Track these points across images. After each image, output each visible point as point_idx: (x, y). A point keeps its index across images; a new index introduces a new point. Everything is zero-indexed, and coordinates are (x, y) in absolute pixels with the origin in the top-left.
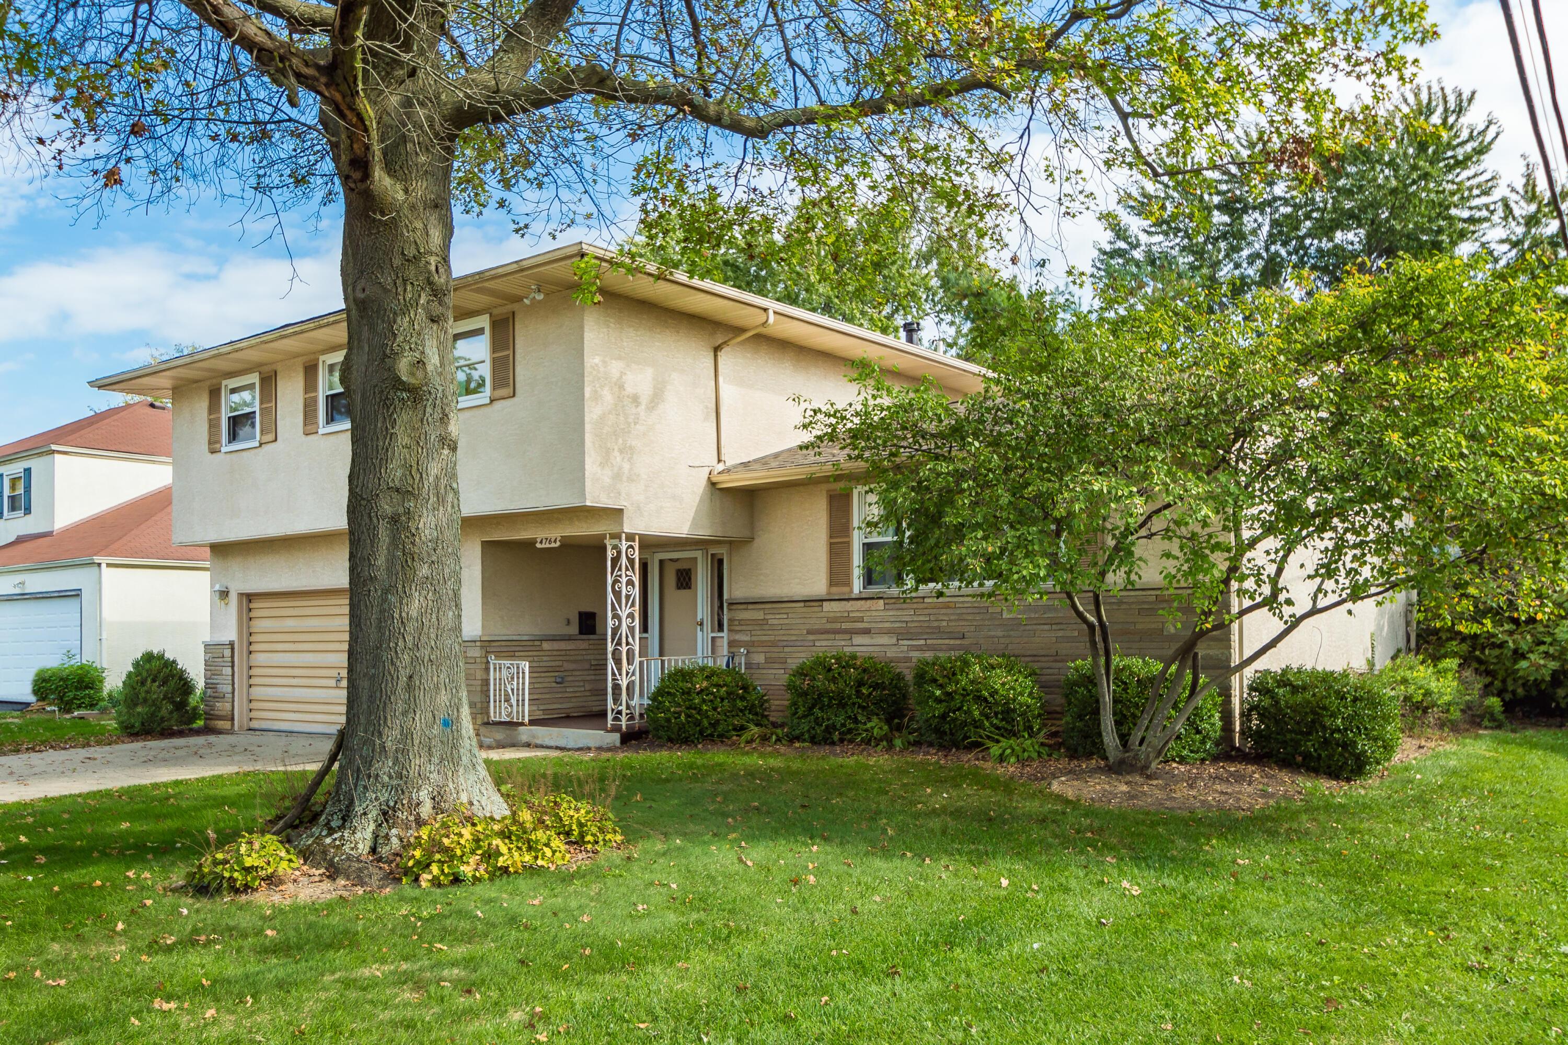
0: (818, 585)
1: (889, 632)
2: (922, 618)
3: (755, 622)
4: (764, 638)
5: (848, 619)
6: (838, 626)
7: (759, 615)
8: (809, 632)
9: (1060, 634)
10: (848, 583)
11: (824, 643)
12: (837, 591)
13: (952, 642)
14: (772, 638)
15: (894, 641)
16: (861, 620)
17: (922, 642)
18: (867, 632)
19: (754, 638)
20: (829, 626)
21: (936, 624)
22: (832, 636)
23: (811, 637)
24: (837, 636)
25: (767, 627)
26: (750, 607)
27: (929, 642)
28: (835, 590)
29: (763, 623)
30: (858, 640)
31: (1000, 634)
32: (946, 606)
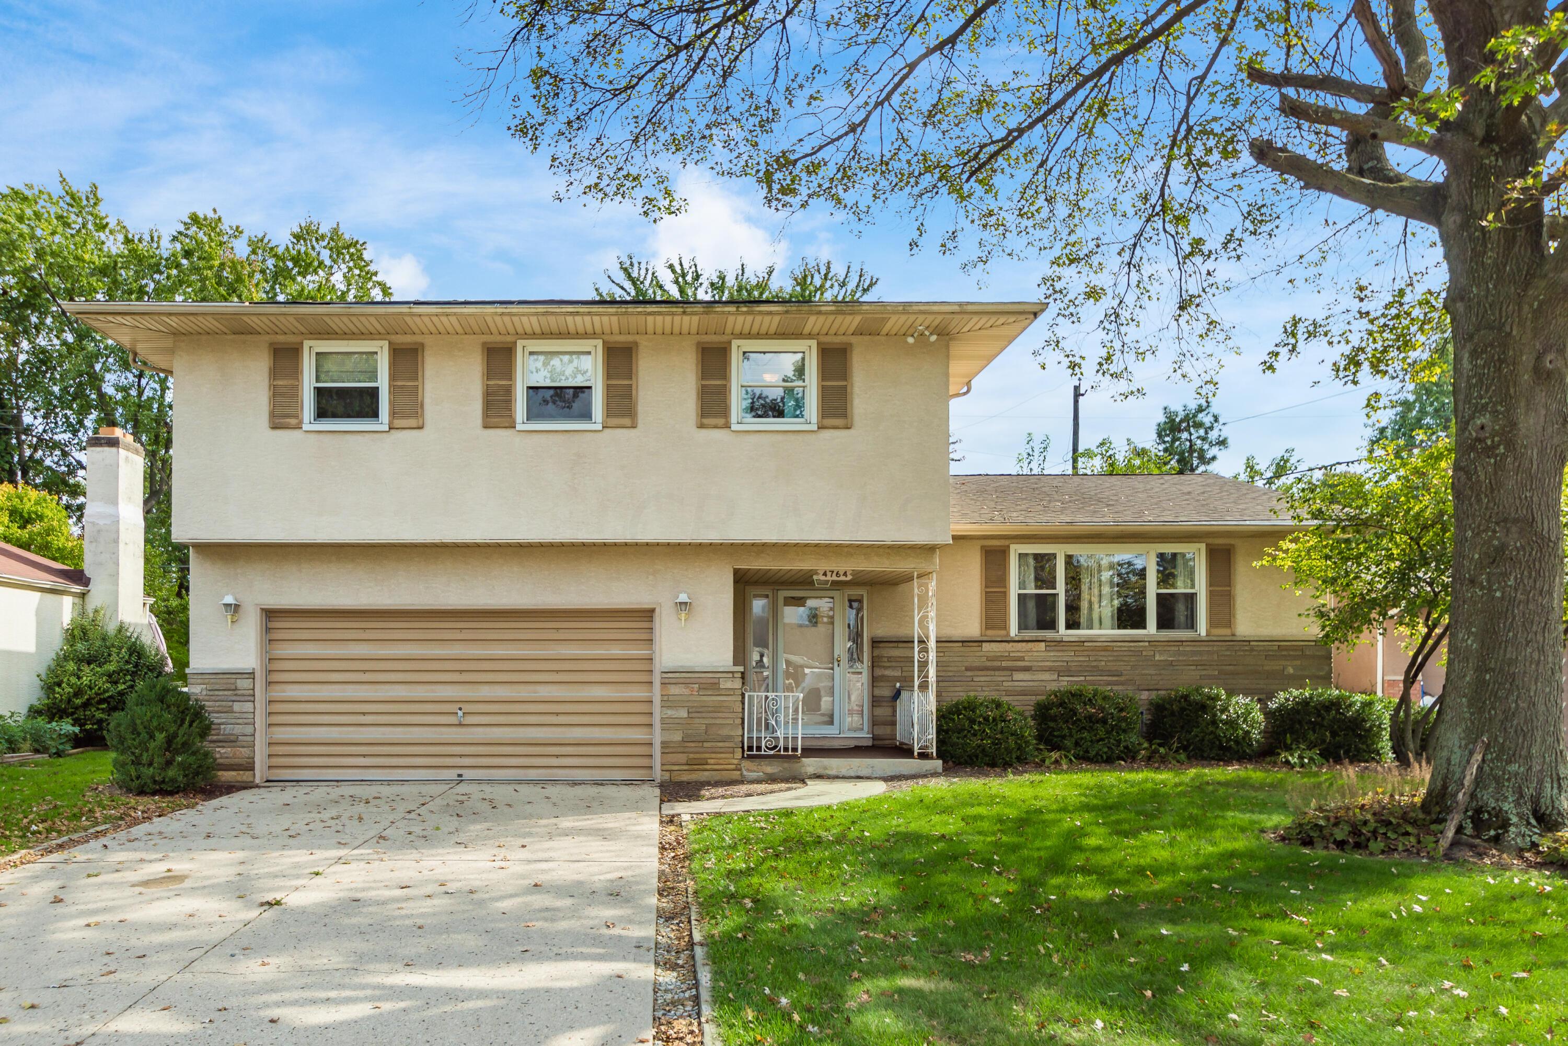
0: (972, 627)
1: (1050, 670)
2: (1081, 659)
5: (1009, 658)
6: (997, 664)
7: (911, 653)
8: (967, 669)
9: (1204, 673)
10: (1005, 627)
11: (983, 679)
12: (991, 633)
13: (1110, 678)
15: (1055, 677)
16: (1022, 659)
17: (1083, 679)
18: (1027, 669)
20: (989, 664)
21: (1095, 664)
22: (992, 673)
23: (969, 673)
24: (997, 673)
26: (901, 645)
27: (1088, 679)
28: (990, 632)
30: (1018, 676)
31: (1153, 672)
32: (1105, 649)
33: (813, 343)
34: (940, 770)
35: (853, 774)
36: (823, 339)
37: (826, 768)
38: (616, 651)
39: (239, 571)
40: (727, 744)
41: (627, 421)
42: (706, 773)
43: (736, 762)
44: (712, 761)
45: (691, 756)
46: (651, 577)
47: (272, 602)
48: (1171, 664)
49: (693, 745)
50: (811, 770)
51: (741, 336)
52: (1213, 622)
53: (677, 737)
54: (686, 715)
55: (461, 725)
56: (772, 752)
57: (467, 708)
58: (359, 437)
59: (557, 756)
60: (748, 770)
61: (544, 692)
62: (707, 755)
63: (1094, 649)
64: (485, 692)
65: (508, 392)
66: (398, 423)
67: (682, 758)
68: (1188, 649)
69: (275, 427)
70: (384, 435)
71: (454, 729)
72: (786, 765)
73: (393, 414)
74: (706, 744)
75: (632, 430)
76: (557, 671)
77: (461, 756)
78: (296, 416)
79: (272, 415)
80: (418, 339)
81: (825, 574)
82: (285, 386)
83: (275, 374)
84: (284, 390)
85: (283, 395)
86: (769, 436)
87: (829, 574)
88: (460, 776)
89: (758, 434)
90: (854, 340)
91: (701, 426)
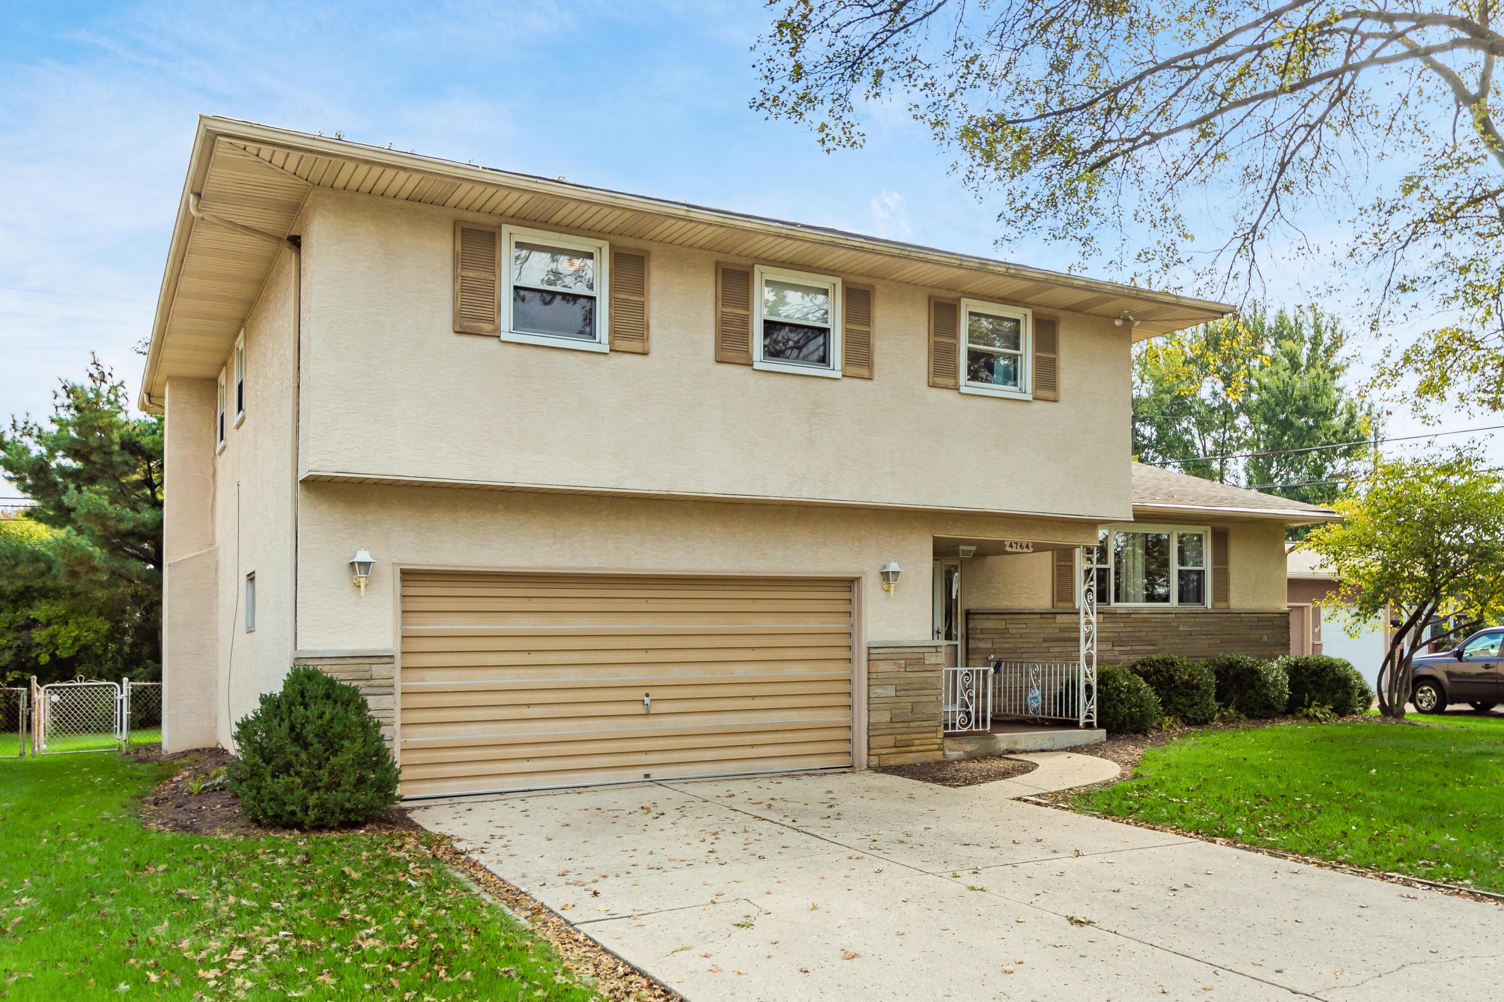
0: (1043, 599)
1: (1106, 640)
2: (1128, 630)
3: (997, 631)
4: (1006, 645)
6: (1067, 635)
7: (1001, 625)
8: (1045, 640)
9: (1211, 641)
10: (1071, 600)
11: (1056, 650)
12: (1061, 606)
14: (1012, 645)
15: (1110, 647)
17: (1129, 648)
19: (995, 646)
20: (1062, 635)
21: (1138, 634)
22: (1063, 644)
23: (1046, 645)
24: (1068, 644)
25: (1007, 636)
26: (992, 617)
27: (1134, 648)
28: (1060, 605)
29: (1004, 632)
31: (1178, 641)
32: (1145, 620)
33: (1029, 312)
34: (1105, 739)
36: (1040, 309)
38: (814, 624)
40: (931, 723)
41: (864, 372)
42: (912, 755)
43: (938, 741)
44: (917, 742)
45: (899, 737)
46: (856, 544)
47: (417, 561)
48: (1190, 634)
49: (900, 725)
51: (971, 295)
52: (1216, 598)
53: (886, 717)
54: (894, 694)
55: (648, 714)
56: (965, 730)
57: (656, 693)
58: (570, 356)
59: (752, 746)
60: (950, 750)
61: (740, 672)
62: (913, 736)
63: (1138, 620)
64: (676, 674)
65: (746, 322)
66: (620, 344)
67: (890, 740)
68: (1201, 620)
69: (461, 332)
70: (602, 357)
71: (638, 720)
72: (983, 742)
73: (614, 333)
74: (912, 724)
75: (869, 382)
76: (753, 648)
77: (646, 752)
78: (493, 321)
79: (458, 316)
80: (642, 245)
81: (1011, 546)
82: (477, 280)
83: (461, 261)
84: (475, 284)
85: (472, 290)
86: (991, 401)
87: (1014, 545)
88: (647, 776)
89: (981, 399)
90: (1060, 314)
91: (933, 385)
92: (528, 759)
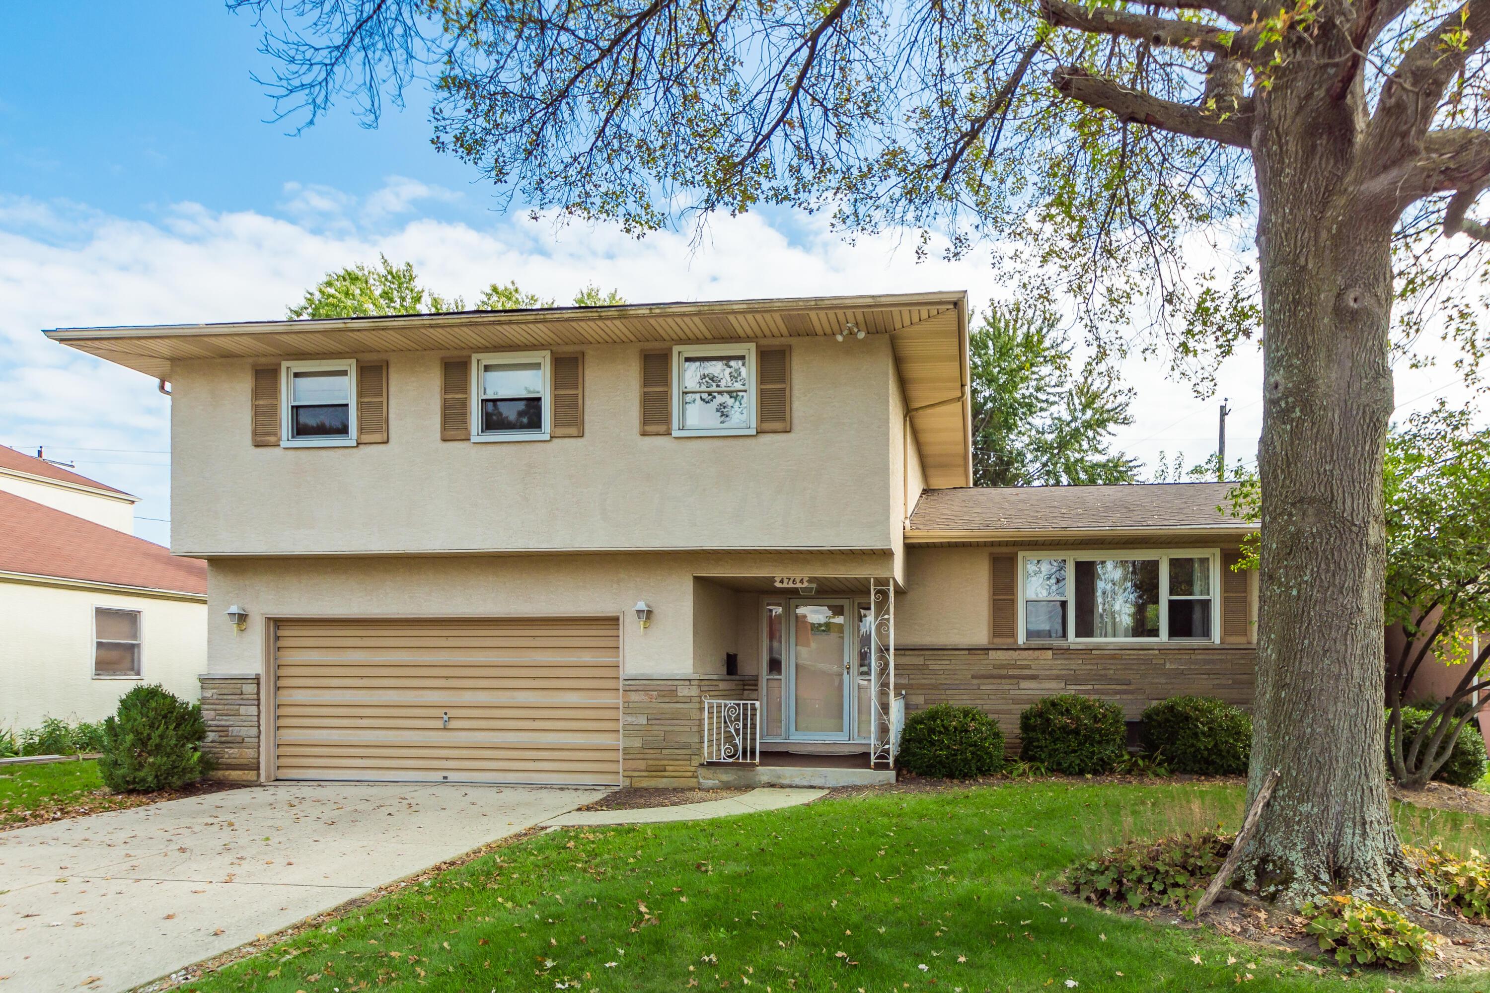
0: (980, 635)
1: (1057, 678)
2: (1088, 667)
3: (915, 667)
4: (924, 681)
5: (1015, 666)
6: (1004, 672)
7: (919, 661)
8: (973, 677)
9: (1216, 682)
10: (1013, 634)
11: (989, 687)
12: (1000, 641)
13: (1119, 687)
14: (933, 681)
15: (1063, 685)
16: (1028, 667)
17: (1090, 687)
18: (1034, 677)
19: (912, 682)
20: (995, 672)
21: (1103, 672)
22: (999, 681)
23: (975, 681)
24: (1003, 681)
25: (927, 672)
26: (908, 653)
27: (1096, 687)
28: (997, 640)
29: (922, 668)
30: (1024, 684)
31: (1163, 681)
32: (1113, 657)
33: (752, 346)
34: (893, 781)
35: (806, 784)
36: (764, 342)
37: (779, 777)
38: (587, 658)
39: (247, 583)
40: (684, 751)
41: (573, 431)
42: (665, 780)
43: (693, 769)
44: (670, 768)
45: (651, 762)
46: (615, 586)
47: (276, 611)
48: (1182, 672)
49: (651, 751)
50: (765, 779)
51: (681, 341)
52: (1228, 630)
53: (637, 743)
54: (645, 722)
55: (445, 729)
56: (731, 760)
57: (452, 713)
58: (331, 453)
59: (534, 760)
60: (704, 778)
61: (522, 698)
62: (666, 762)
63: (1102, 657)
64: (468, 697)
65: (464, 404)
66: (365, 438)
67: (642, 764)
68: (1201, 657)
69: (257, 445)
70: (352, 450)
71: (440, 733)
72: (740, 773)
73: (361, 430)
74: (664, 751)
75: (579, 439)
76: (534, 678)
77: (447, 759)
78: (275, 434)
79: (255, 433)
80: (383, 356)
81: (782, 582)
82: (266, 406)
83: (256, 394)
84: (265, 409)
85: (264, 414)
86: (710, 441)
87: (786, 581)
88: (445, 778)
89: (699, 441)
90: (793, 341)
91: (644, 434)
92: (362, 757)
